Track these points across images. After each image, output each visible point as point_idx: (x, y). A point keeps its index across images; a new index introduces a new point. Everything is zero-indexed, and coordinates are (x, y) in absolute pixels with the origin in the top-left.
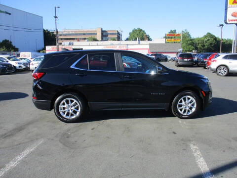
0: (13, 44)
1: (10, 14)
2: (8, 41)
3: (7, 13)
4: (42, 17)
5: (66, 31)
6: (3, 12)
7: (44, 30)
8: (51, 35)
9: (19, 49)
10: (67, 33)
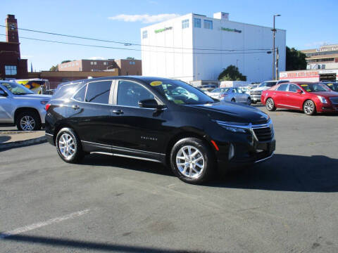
0: (241, 71)
1: (240, 32)
2: (234, 67)
3: (236, 31)
4: (285, 31)
5: (326, 48)
6: (231, 30)
7: (288, 49)
8: (299, 55)
9: (247, 78)
10: (326, 50)
